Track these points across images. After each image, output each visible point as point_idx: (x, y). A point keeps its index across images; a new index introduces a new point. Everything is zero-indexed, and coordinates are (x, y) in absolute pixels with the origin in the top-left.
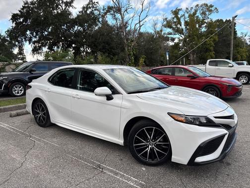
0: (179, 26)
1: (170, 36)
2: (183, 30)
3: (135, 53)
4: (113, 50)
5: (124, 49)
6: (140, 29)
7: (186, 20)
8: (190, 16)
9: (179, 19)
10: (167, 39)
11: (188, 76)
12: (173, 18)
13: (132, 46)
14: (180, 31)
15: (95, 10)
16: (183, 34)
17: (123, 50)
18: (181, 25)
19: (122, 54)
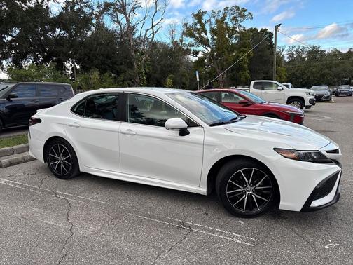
0: (203, 34)
2: (208, 40)
3: (147, 70)
4: (116, 66)
5: (133, 65)
6: (153, 37)
7: (213, 27)
8: (217, 21)
9: (203, 26)
10: (188, 52)
11: (240, 103)
12: (196, 24)
13: (143, 62)
14: (204, 42)
15: (85, 6)
16: (209, 46)
17: (131, 66)
18: (206, 34)
19: (129, 72)
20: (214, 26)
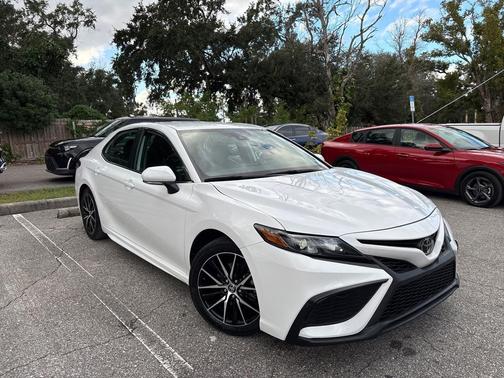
0: (459, 36)
1: (437, 59)
2: (468, 43)
3: (349, 98)
4: (301, 94)
5: (326, 90)
6: (362, 47)
7: (477, 21)
8: (487, 12)
9: (459, 20)
10: (432, 67)
12: (447, 19)
13: (343, 85)
14: (461, 48)
15: (272, 13)
16: (469, 54)
17: (322, 91)
18: (464, 34)
19: (318, 101)
20: (481, 20)
